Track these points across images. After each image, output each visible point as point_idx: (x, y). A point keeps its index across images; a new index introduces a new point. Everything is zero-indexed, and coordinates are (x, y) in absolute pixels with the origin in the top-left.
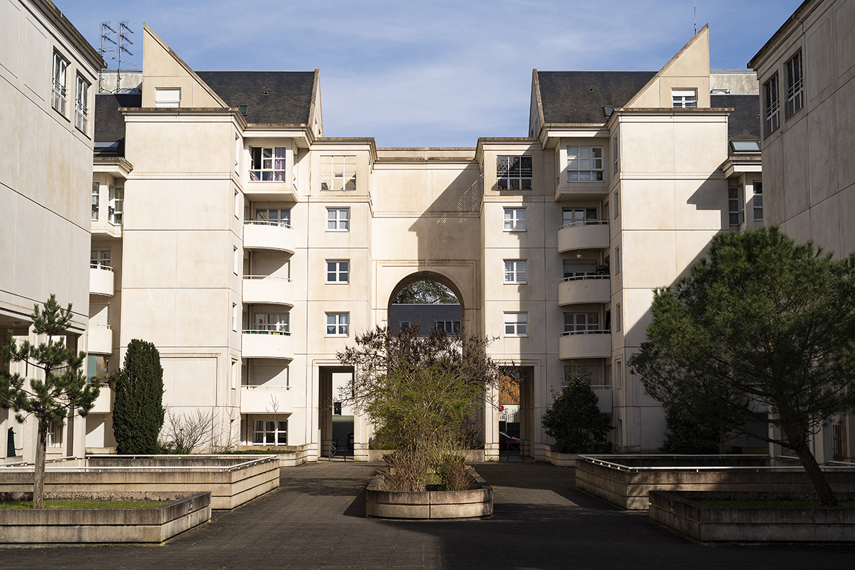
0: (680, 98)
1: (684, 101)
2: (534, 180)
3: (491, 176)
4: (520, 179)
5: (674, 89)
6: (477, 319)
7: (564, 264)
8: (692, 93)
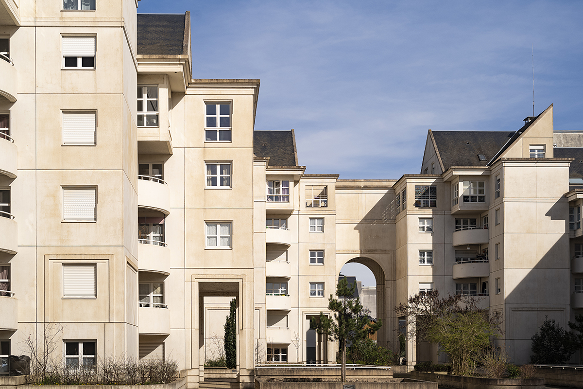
0: (534, 151)
1: (536, 152)
2: (438, 201)
3: (411, 198)
4: (429, 200)
5: (531, 145)
6: (394, 287)
7: (456, 253)
8: (542, 148)
